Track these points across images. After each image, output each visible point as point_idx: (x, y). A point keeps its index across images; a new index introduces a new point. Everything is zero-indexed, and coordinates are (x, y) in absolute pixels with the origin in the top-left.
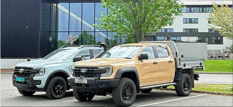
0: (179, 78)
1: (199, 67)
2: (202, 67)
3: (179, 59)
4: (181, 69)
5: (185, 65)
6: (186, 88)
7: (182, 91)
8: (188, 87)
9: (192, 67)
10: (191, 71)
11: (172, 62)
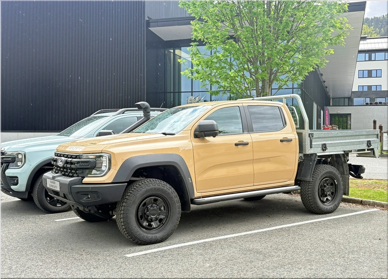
0: (309, 177)
1: (364, 150)
2: (373, 149)
3: (309, 134)
4: (314, 155)
5: (324, 147)
6: (326, 196)
7: (316, 203)
8: (333, 194)
9: (344, 151)
10: (343, 160)
11: (290, 141)
